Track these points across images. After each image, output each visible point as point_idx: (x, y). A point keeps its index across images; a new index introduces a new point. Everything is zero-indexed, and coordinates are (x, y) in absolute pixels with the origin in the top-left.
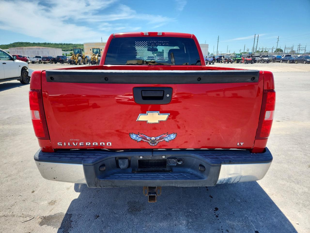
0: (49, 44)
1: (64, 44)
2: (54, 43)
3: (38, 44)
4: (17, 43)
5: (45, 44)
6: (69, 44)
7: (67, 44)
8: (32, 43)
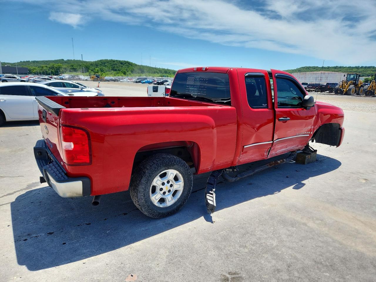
0: (340, 67)
1: (362, 67)
2: (348, 66)
3: (327, 68)
4: (304, 67)
5: (336, 68)
6: (369, 67)
7: (366, 67)
8: (320, 68)
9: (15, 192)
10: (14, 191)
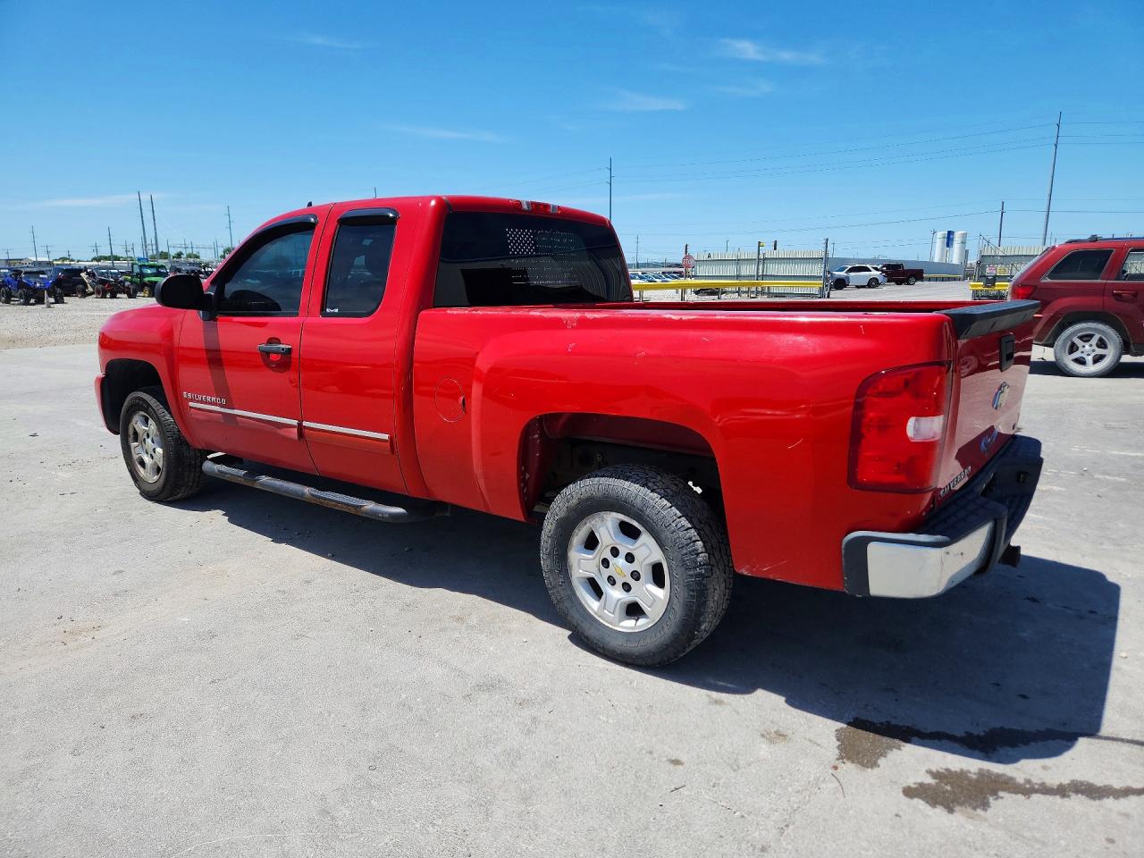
9: (1062, 791)
10: (1066, 801)
